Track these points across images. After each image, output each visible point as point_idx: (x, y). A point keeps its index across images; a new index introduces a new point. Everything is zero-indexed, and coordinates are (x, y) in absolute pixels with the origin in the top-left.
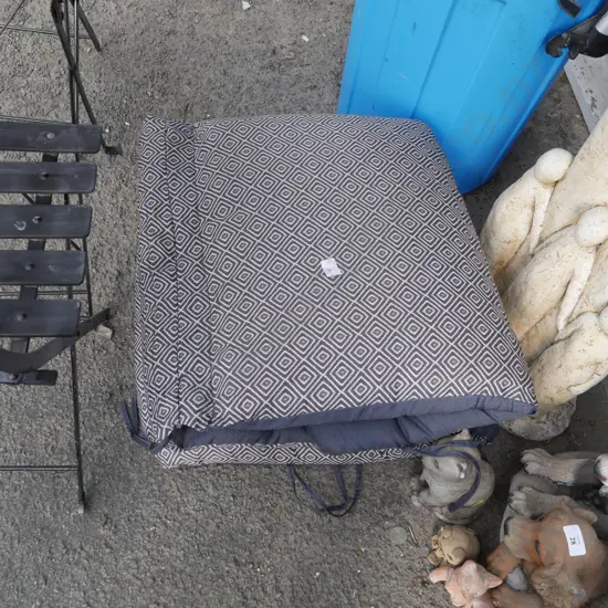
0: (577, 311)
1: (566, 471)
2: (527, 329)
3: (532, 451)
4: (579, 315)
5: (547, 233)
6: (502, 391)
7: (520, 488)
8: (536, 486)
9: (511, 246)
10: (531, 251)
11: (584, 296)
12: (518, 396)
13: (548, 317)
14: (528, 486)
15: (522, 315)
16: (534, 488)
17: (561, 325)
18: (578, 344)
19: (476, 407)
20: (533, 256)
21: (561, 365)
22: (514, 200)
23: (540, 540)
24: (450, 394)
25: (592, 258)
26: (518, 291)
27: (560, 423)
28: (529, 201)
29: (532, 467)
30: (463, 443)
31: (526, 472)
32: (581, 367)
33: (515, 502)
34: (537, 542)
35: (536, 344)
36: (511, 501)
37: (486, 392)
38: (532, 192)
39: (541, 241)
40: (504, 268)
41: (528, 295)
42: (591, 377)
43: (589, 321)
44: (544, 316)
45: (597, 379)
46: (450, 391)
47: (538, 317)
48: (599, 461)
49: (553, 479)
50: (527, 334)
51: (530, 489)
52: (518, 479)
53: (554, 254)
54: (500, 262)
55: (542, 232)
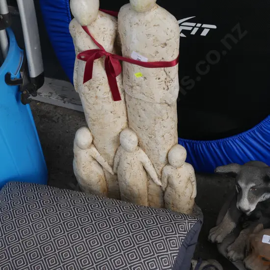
0: (159, 172)
1: (228, 224)
2: (147, 199)
3: (210, 234)
4: (161, 173)
5: (111, 161)
6: (185, 231)
7: (227, 251)
8: (229, 243)
9: (102, 181)
10: (113, 174)
11: (155, 165)
12: (191, 225)
13: (150, 186)
14: (227, 247)
15: (140, 198)
16: (230, 245)
17: (159, 183)
18: (175, 181)
19: (187, 249)
20: (116, 174)
21: (179, 196)
22: (84, 166)
23: (264, 256)
24: (175, 258)
25: (141, 150)
26: (128, 192)
27: (198, 212)
28: (90, 159)
29: (219, 239)
30: (198, 266)
31: (220, 243)
32: (186, 187)
33: (233, 258)
34: (263, 259)
35: (157, 200)
36: (232, 260)
37: (182, 239)
38: (87, 155)
39: (112, 166)
40: (108, 191)
41: (135, 188)
42: (193, 185)
43: (168, 170)
44: (148, 188)
45: (195, 183)
46: (173, 256)
47: (146, 191)
48: (240, 208)
49: (229, 233)
50: (148, 200)
51: (230, 247)
52: (222, 250)
53: (126, 165)
54: (104, 191)
55: (108, 163)
